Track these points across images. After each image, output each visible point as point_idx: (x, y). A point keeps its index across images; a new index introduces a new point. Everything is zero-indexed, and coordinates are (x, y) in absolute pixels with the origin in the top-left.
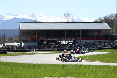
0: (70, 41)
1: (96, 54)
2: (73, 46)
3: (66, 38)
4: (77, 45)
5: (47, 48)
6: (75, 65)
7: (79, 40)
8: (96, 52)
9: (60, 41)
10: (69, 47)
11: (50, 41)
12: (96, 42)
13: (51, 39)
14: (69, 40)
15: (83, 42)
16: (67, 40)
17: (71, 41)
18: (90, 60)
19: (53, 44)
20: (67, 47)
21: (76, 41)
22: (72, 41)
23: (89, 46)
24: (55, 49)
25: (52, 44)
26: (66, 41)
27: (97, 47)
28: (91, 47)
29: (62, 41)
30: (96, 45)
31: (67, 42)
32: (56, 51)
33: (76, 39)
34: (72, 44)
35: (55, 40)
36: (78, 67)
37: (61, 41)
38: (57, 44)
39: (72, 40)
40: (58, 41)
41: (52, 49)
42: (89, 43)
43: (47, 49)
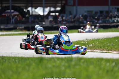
0: (52, 9)
1: (112, 36)
2: (60, 19)
3: (44, 2)
4: (71, 16)
5: (2, 23)
6: (65, 58)
7: (74, 5)
8: (112, 31)
9: (30, 9)
10: (51, 21)
11: (8, 8)
12: (111, 9)
13: (10, 4)
14: (50, 7)
15: (83, 10)
16: (47, 7)
17: (55, 7)
18: (100, 48)
19: (15, 15)
20: (46, 20)
21: (67, 8)
22: (58, 9)
23: (96, 19)
24: (19, 25)
25: (13, 14)
26: (44, 7)
27: (114, 22)
28: (101, 21)
29: (36, 8)
30: (111, 17)
31: (47, 10)
32: (21, 30)
33: (66, 4)
34: (57, 14)
35: (19, 7)
36: (73, 63)
37: (33, 9)
38: (23, 14)
39: (59, 7)
40: (27, 8)
41: (12, 27)
42: (96, 13)
43: (2, 27)
